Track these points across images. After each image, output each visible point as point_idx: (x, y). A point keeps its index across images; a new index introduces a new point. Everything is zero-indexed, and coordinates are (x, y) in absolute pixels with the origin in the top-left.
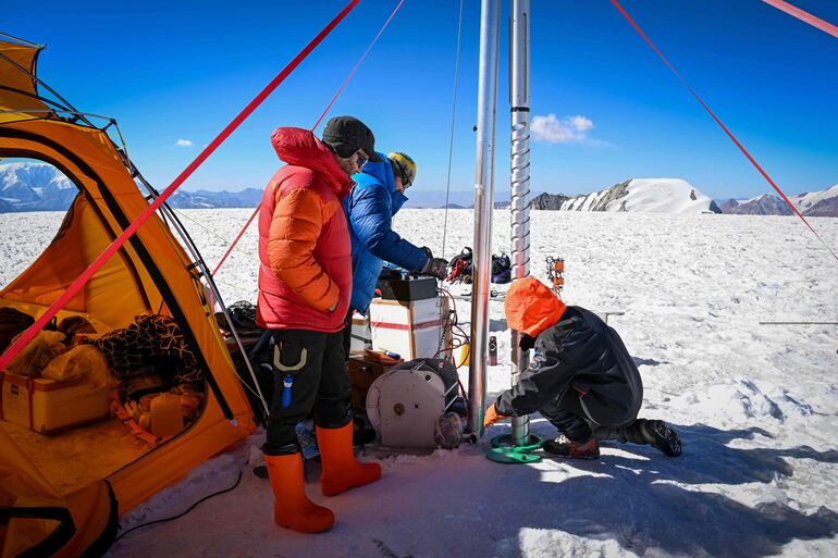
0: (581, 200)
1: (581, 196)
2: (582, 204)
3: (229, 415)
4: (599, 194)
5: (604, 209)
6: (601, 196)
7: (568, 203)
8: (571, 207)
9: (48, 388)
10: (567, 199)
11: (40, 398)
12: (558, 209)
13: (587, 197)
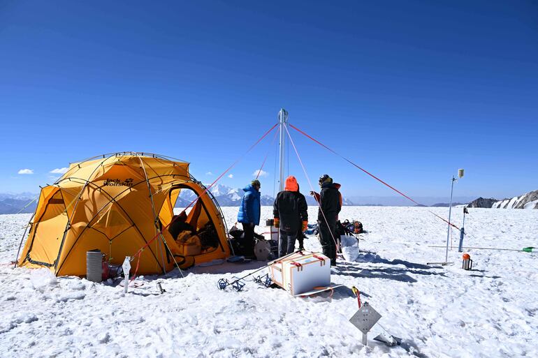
0: (506, 202)
1: (506, 199)
2: (507, 204)
3: (223, 250)
4: (519, 198)
5: (522, 207)
6: (521, 199)
7: (497, 204)
8: (499, 206)
9: (188, 245)
10: (496, 201)
11: (186, 247)
12: (490, 207)
13: (510, 200)
